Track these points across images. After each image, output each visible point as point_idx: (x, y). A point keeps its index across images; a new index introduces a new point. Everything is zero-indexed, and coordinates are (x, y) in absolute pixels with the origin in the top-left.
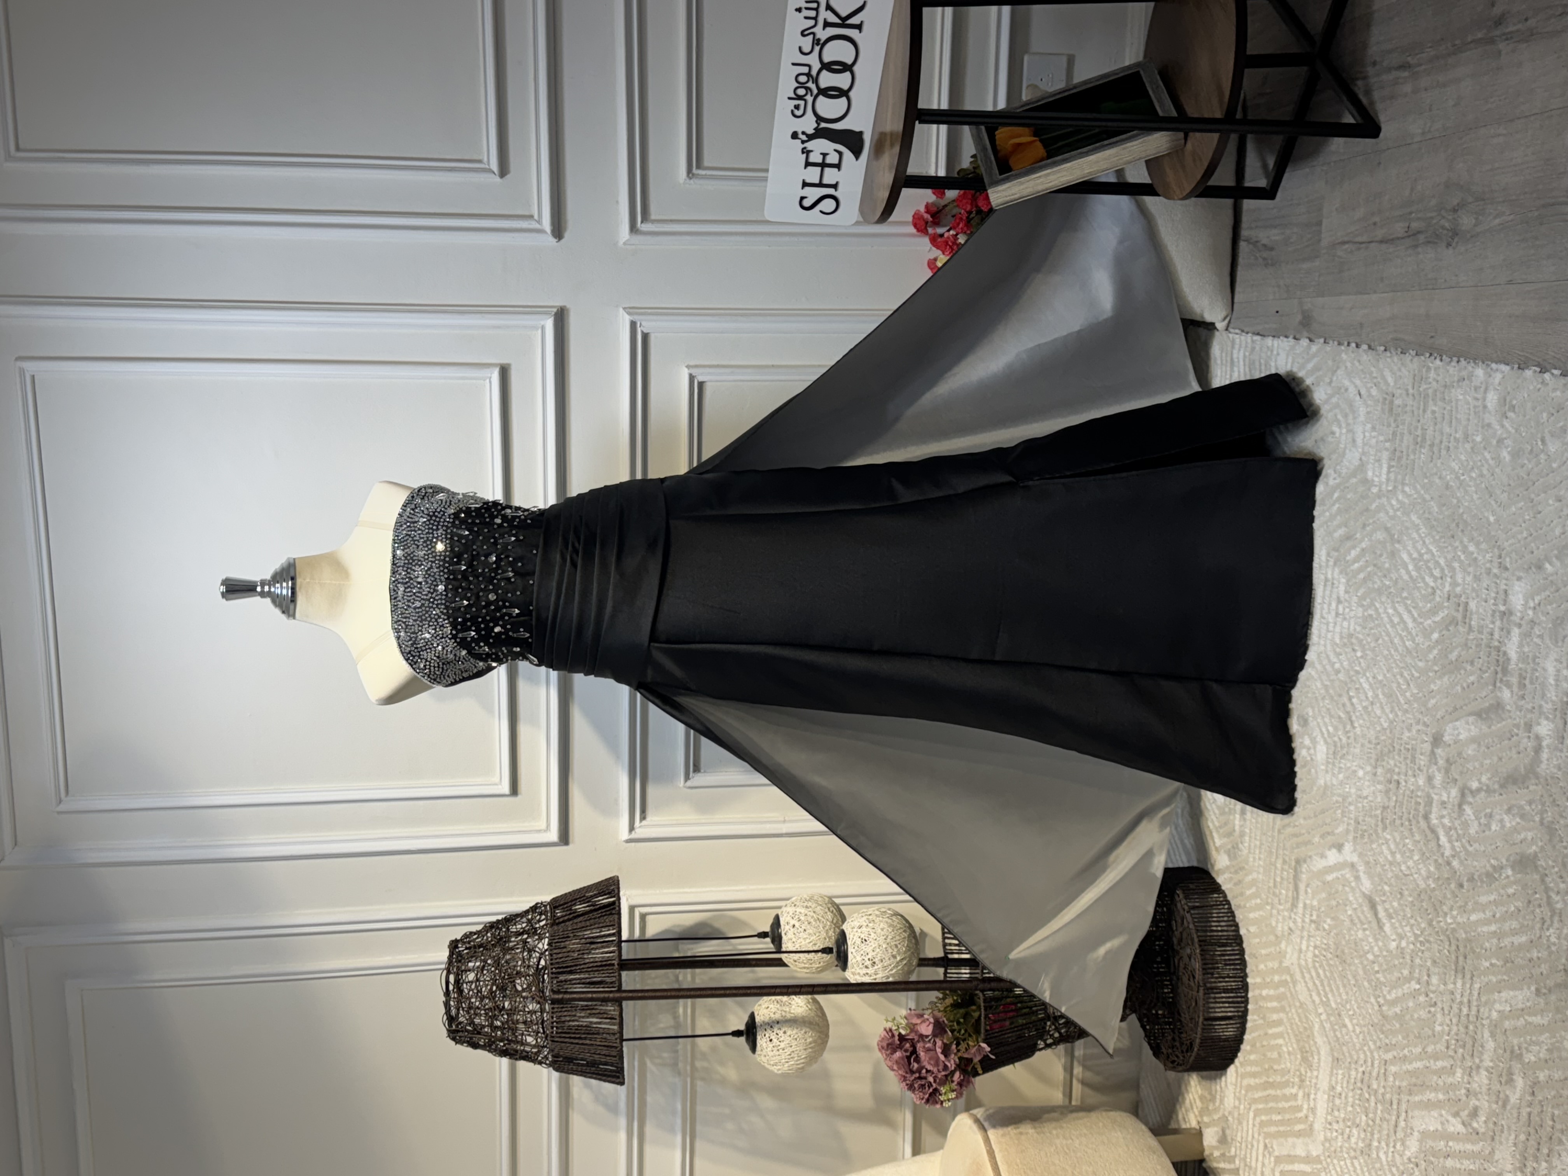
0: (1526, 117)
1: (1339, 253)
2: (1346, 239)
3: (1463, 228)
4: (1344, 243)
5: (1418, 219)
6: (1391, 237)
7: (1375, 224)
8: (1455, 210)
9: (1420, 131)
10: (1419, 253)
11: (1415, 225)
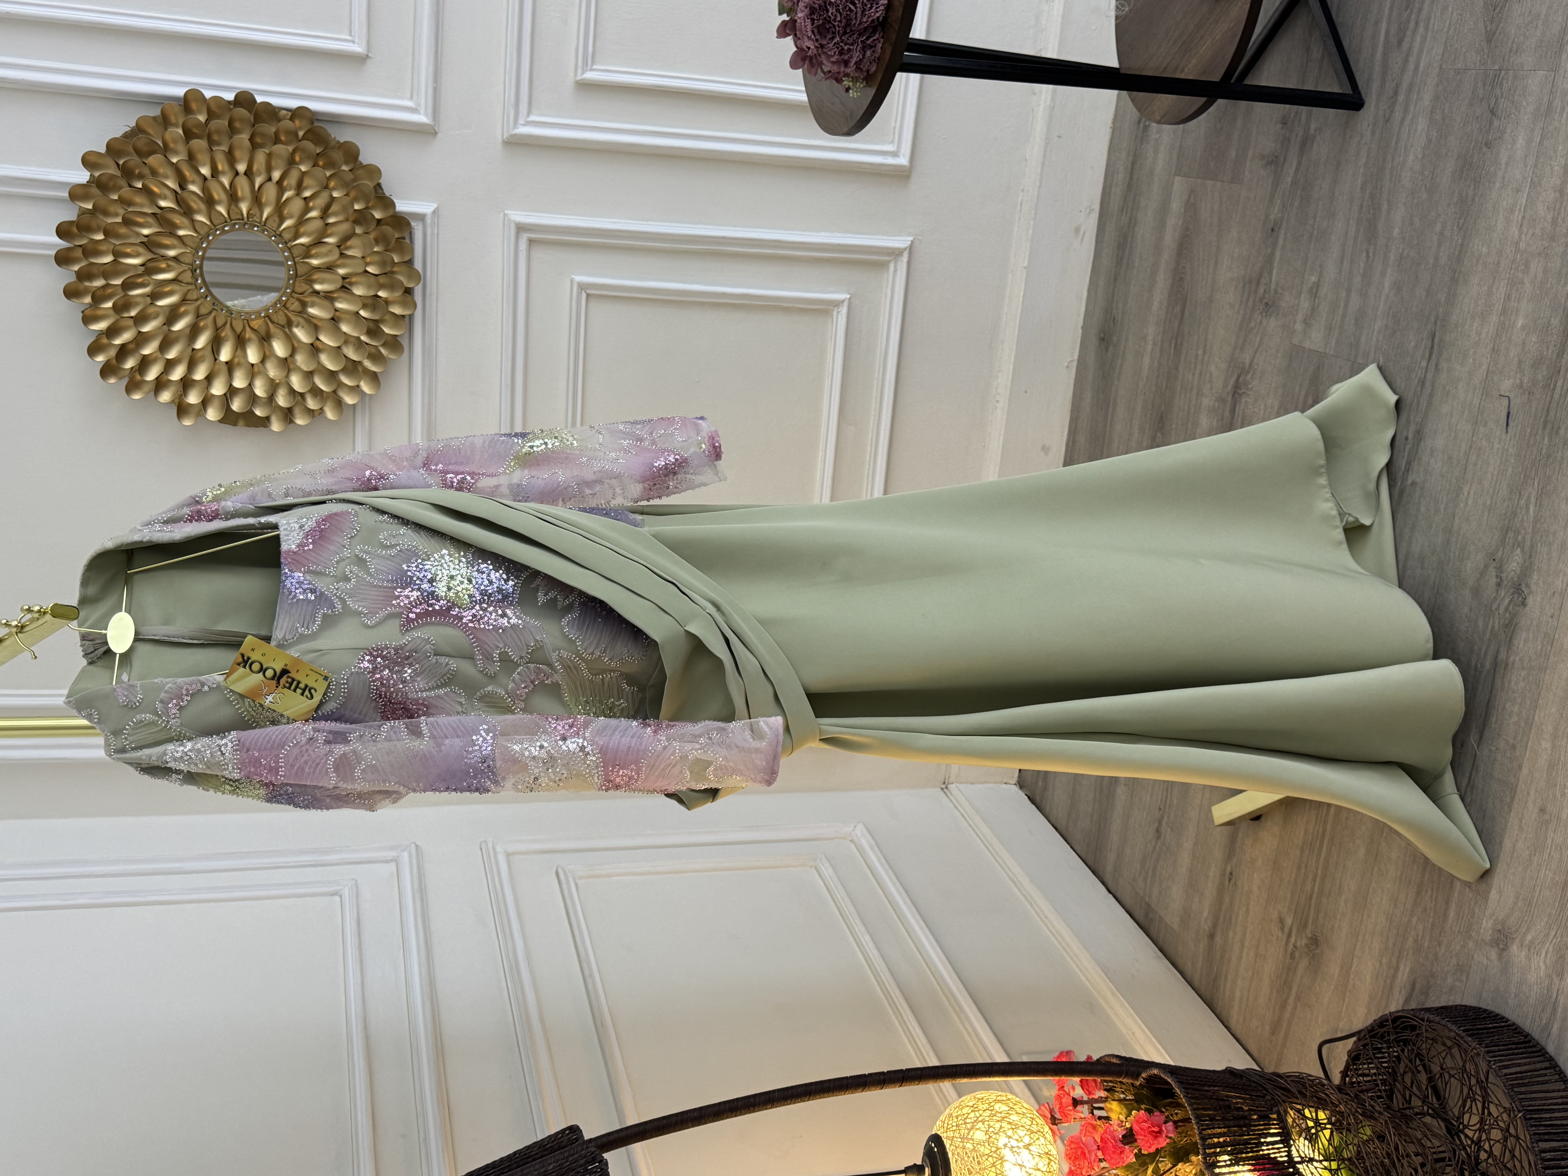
3: (1519, 571)
6: (1483, 714)
10: (1514, 662)
11: (1488, 664)
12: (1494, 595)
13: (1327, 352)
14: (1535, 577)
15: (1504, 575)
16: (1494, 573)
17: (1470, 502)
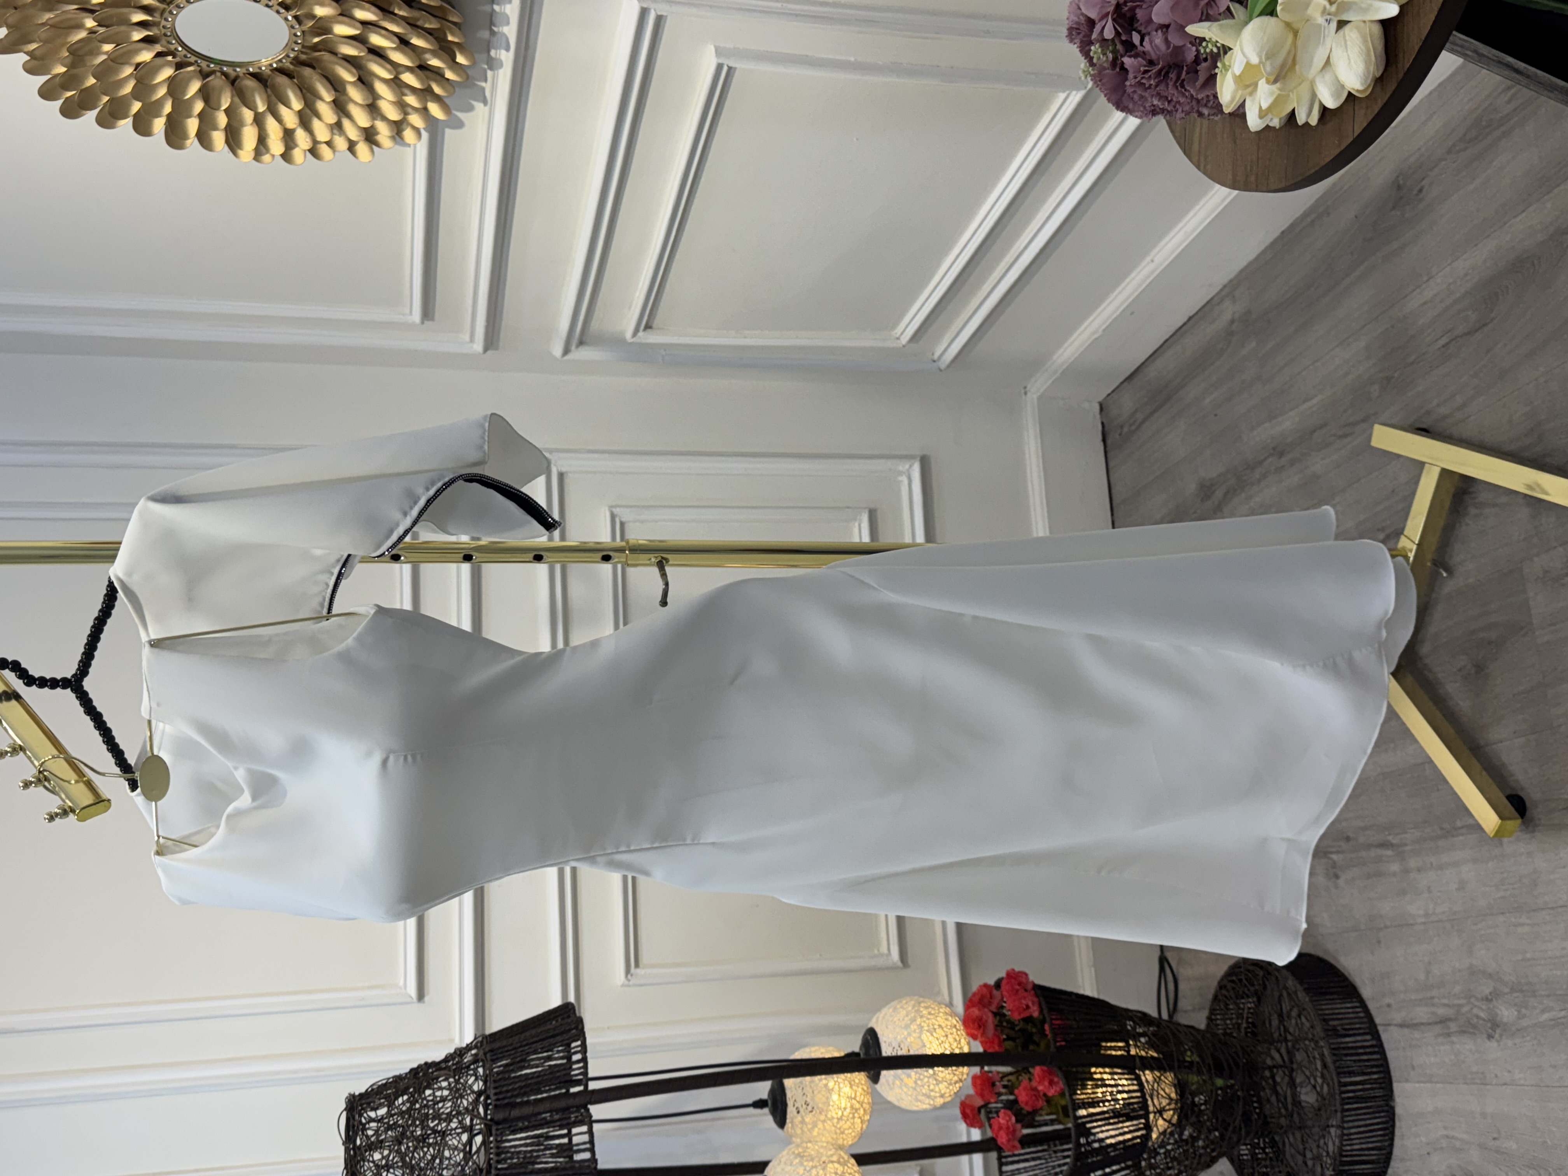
0: (1553, 908)
3: (1505, 1020)
5: (1444, 1005)
6: (1415, 1022)
7: (1389, 1006)
8: (1487, 1000)
9: (1421, 912)
10: (1453, 1043)
11: (1441, 1011)
12: (1479, 996)
13: (1537, 633)
14: (1510, 1043)
15: (1494, 1002)
16: (1491, 989)
17: (1520, 930)
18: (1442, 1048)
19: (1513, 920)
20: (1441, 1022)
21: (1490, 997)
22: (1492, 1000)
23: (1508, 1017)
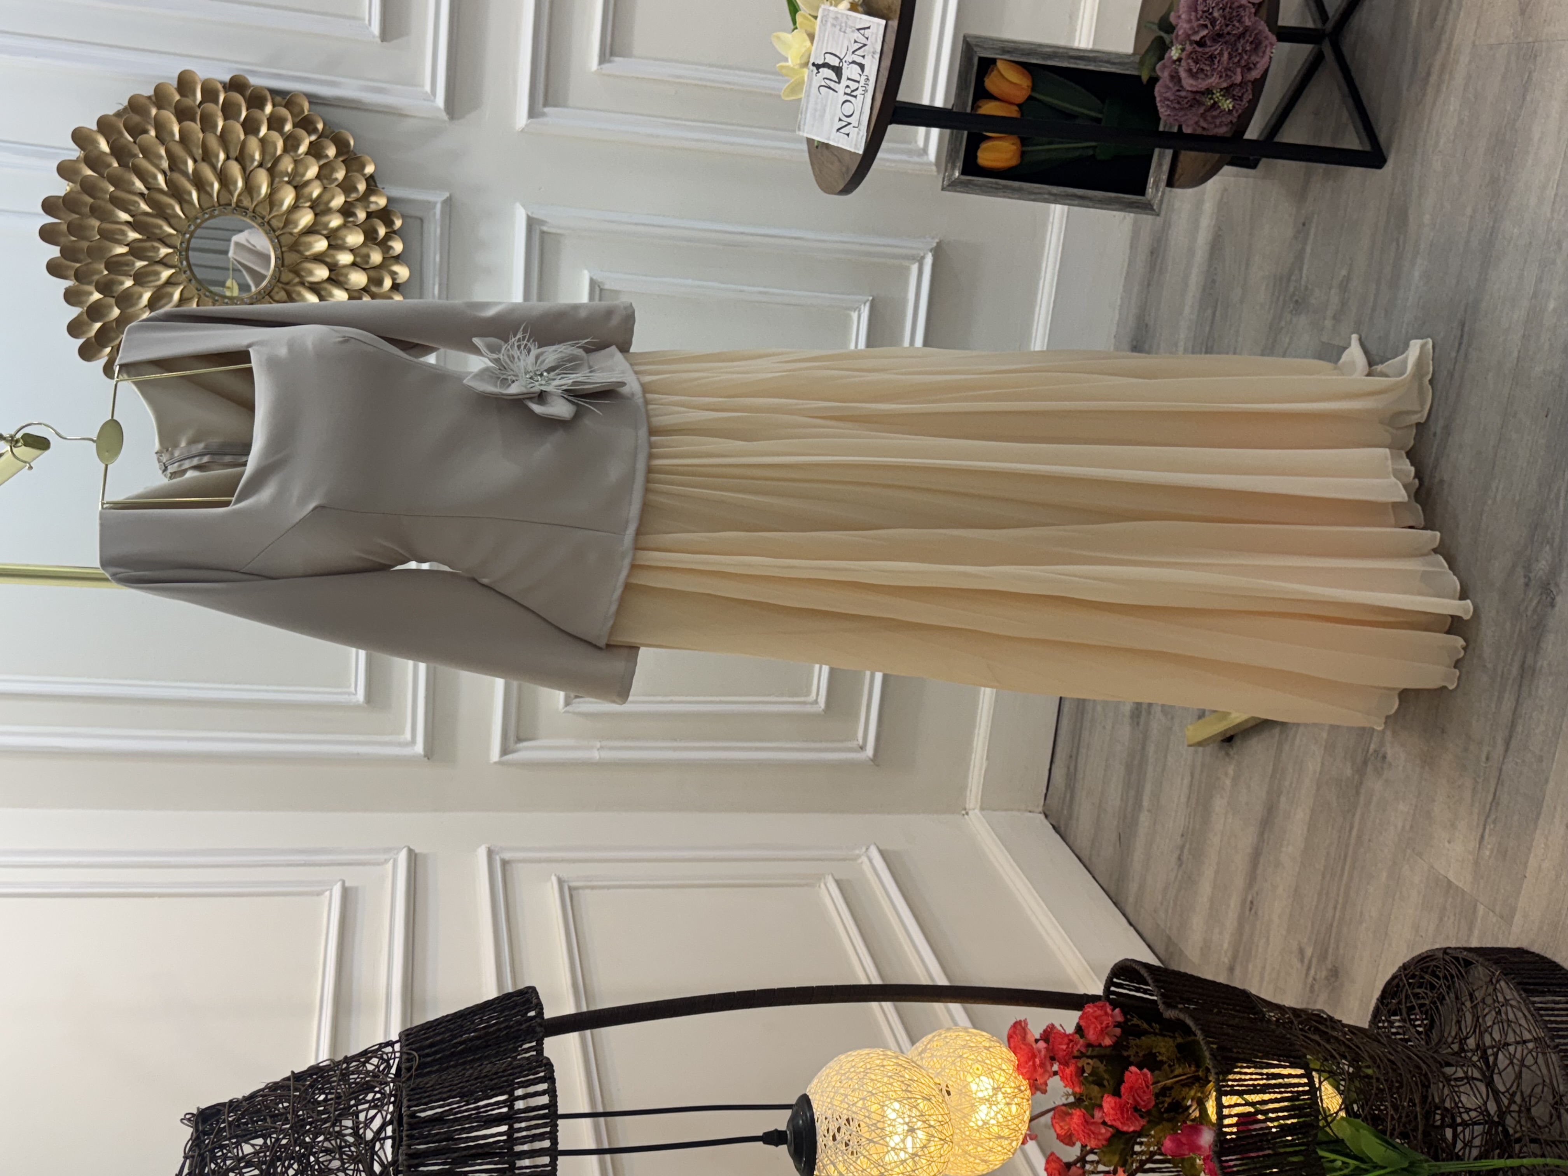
1: (1487, 853)
2: (1480, 830)
4: (1482, 837)
5: (1512, 659)
6: (1510, 724)
7: (1487, 759)
11: (1515, 670)
12: (1522, 596)
14: (1564, 575)
18: (1540, 692)
19: (1490, 502)
20: (1522, 677)
21: (1527, 580)
22: (1529, 579)
23: (1547, 561)
